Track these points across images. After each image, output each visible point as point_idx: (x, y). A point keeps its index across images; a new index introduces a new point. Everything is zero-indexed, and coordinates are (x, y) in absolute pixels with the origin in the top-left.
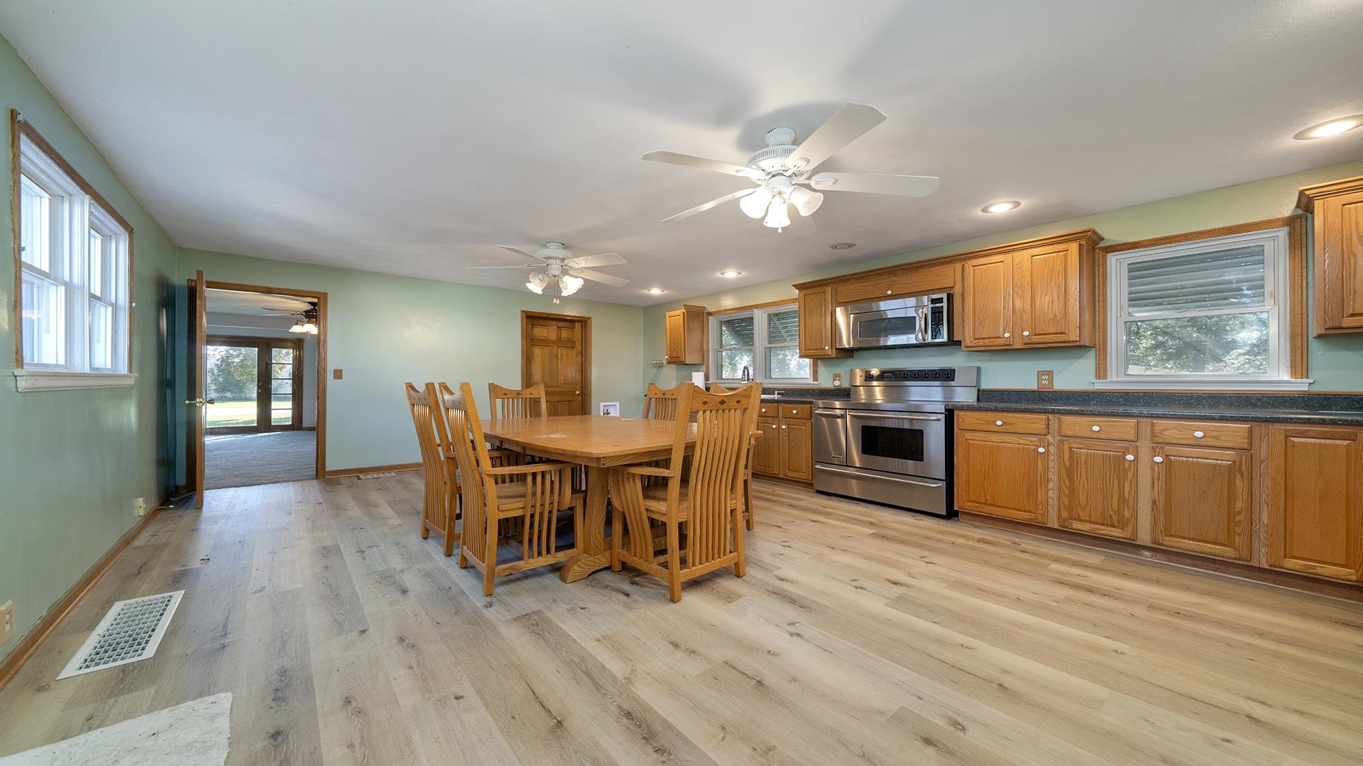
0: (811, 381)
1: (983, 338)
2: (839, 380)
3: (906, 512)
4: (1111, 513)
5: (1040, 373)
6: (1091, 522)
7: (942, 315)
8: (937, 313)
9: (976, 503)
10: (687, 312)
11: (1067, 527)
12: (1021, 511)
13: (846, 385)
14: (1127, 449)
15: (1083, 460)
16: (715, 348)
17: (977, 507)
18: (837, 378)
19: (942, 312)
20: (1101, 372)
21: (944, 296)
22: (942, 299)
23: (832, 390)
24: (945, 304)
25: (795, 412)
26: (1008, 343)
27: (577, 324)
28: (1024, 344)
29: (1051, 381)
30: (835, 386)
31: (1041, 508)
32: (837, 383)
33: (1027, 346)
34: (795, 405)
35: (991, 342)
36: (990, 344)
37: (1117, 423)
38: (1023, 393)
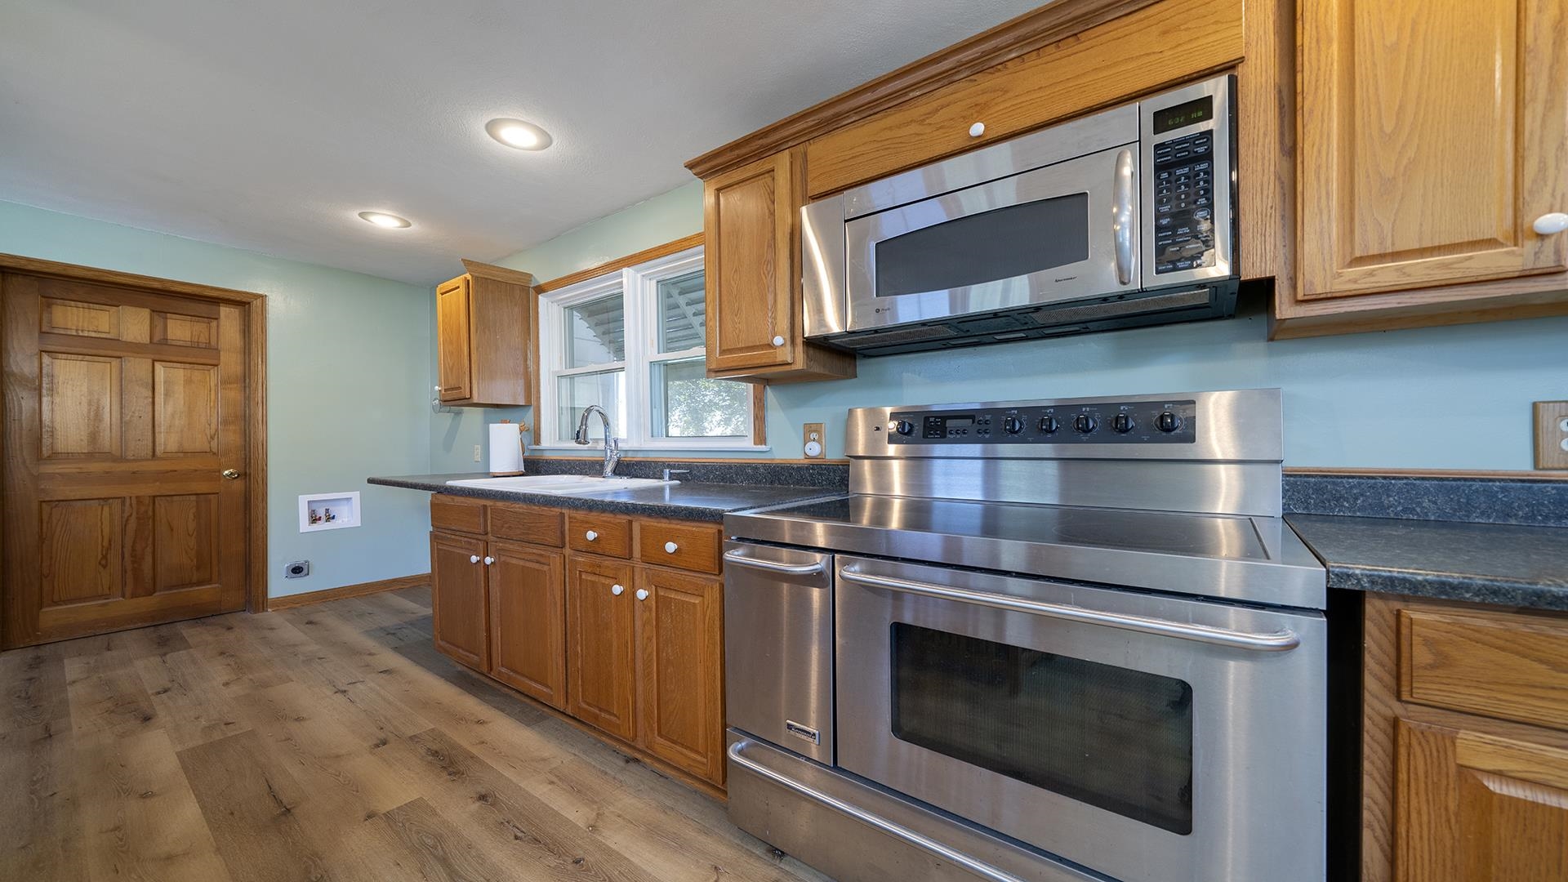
0: (748, 444)
2: (819, 442)
7: (1209, 172)
8: (1182, 163)
10: (476, 278)
13: (834, 455)
16: (557, 368)
18: (814, 435)
19: (1208, 157)
21: (1216, 89)
22: (1208, 100)
23: (799, 469)
24: (1217, 124)
25: (671, 547)
27: (224, 311)
30: (807, 457)
32: (814, 449)
34: (675, 525)
35: (1446, 266)
36: (1437, 276)
38: (1477, 485)
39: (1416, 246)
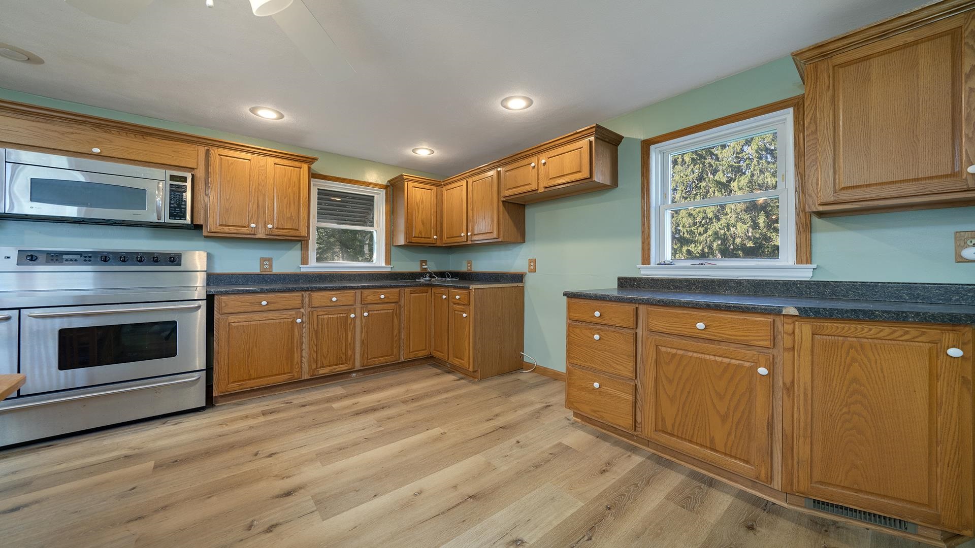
1: (229, 226)
3: (145, 423)
4: (341, 355)
5: (263, 260)
6: (330, 366)
8: (177, 191)
9: (239, 381)
11: (316, 375)
12: (281, 374)
14: (350, 310)
15: (326, 323)
17: (240, 385)
19: (184, 191)
20: (305, 261)
21: (188, 175)
22: (186, 177)
24: (188, 184)
26: (253, 233)
28: (267, 235)
29: (271, 266)
31: (297, 367)
33: (268, 237)
35: (237, 230)
36: (236, 231)
37: (345, 294)
38: (250, 276)
39: (232, 224)
